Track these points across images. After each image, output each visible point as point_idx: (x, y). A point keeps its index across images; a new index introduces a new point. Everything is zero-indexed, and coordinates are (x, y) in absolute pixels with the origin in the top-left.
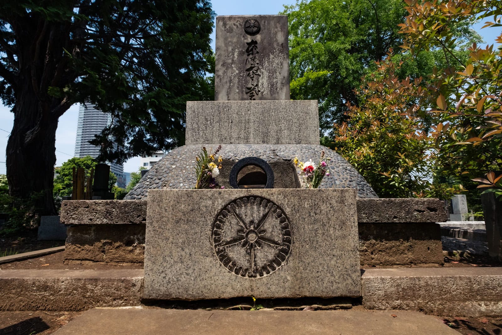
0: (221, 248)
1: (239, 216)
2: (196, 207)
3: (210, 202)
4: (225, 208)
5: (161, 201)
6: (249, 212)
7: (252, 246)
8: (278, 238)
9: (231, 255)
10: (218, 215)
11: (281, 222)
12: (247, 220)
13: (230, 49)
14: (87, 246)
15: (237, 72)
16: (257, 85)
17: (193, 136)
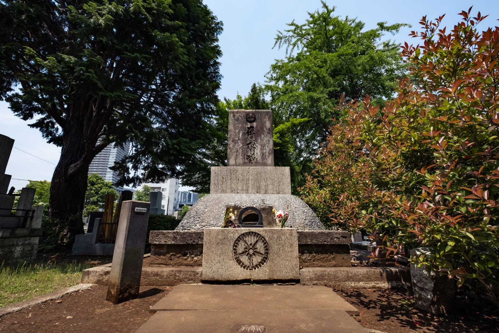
0: (237, 256)
1: (245, 241)
2: (226, 237)
3: (232, 235)
4: (239, 237)
5: (210, 234)
6: (250, 239)
7: (251, 256)
8: (263, 251)
9: (241, 259)
10: (236, 241)
11: (264, 244)
12: (249, 243)
13: (237, 131)
14: (162, 257)
15: (241, 145)
16: (253, 154)
17: (215, 188)
